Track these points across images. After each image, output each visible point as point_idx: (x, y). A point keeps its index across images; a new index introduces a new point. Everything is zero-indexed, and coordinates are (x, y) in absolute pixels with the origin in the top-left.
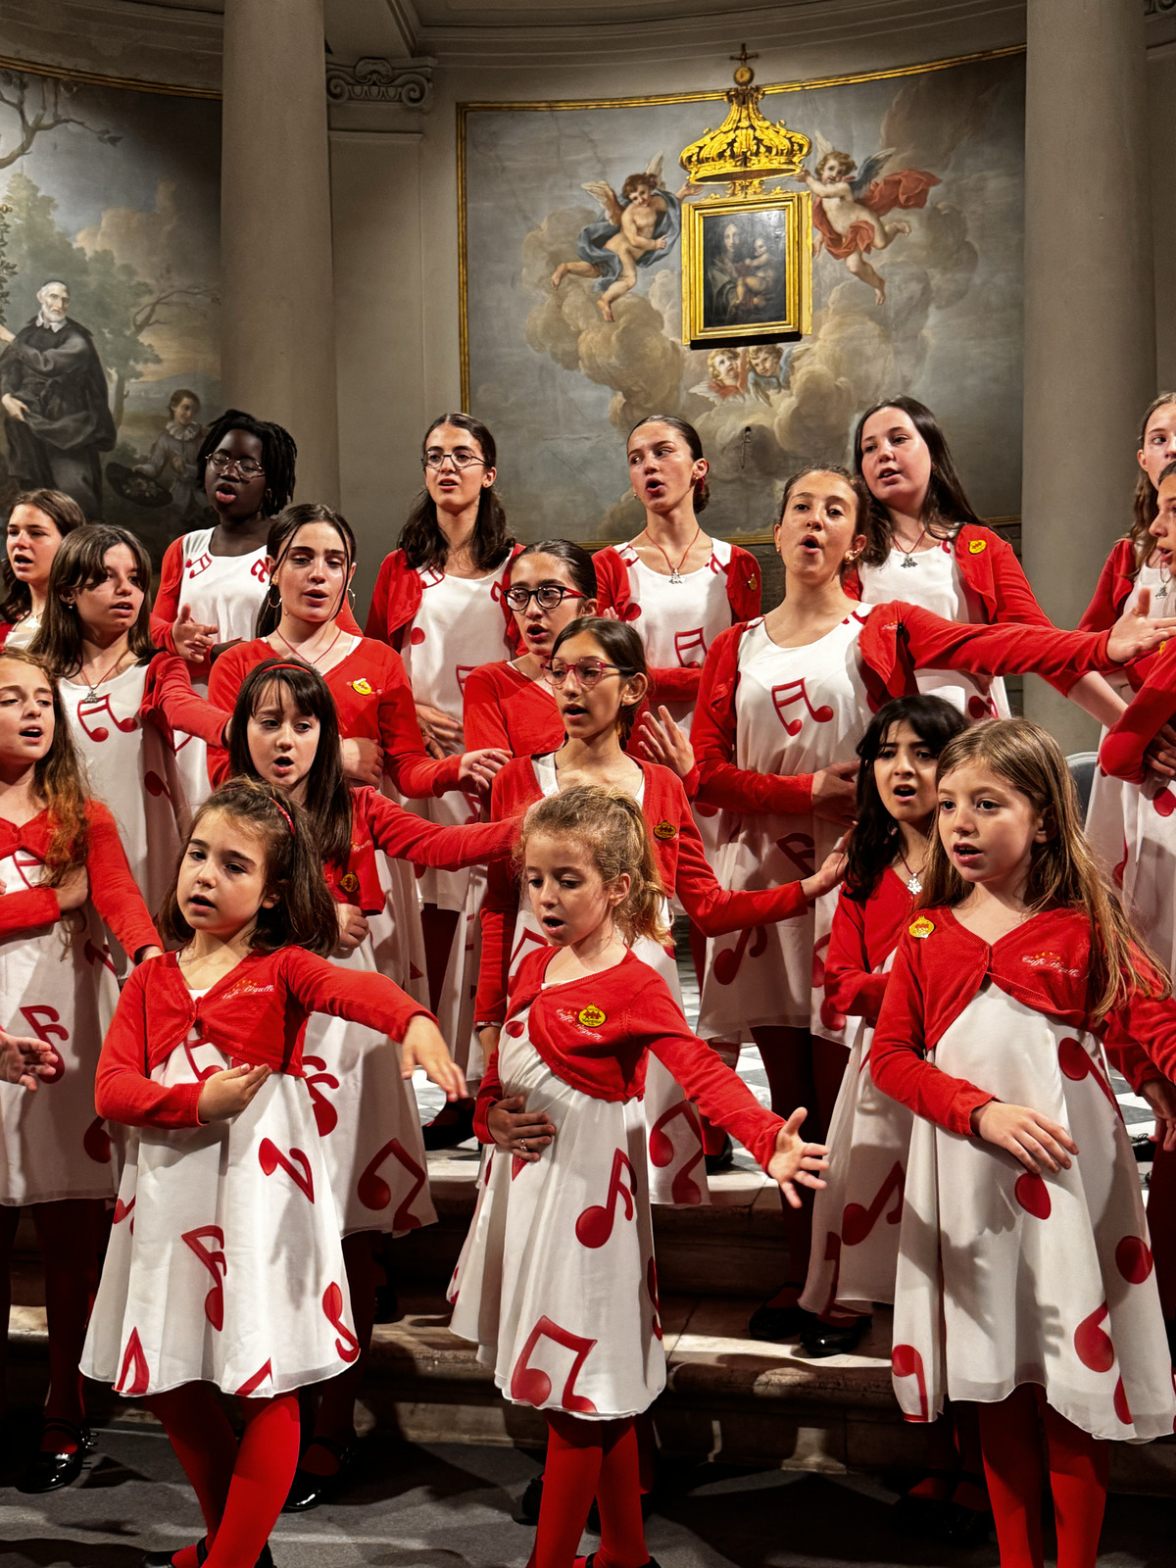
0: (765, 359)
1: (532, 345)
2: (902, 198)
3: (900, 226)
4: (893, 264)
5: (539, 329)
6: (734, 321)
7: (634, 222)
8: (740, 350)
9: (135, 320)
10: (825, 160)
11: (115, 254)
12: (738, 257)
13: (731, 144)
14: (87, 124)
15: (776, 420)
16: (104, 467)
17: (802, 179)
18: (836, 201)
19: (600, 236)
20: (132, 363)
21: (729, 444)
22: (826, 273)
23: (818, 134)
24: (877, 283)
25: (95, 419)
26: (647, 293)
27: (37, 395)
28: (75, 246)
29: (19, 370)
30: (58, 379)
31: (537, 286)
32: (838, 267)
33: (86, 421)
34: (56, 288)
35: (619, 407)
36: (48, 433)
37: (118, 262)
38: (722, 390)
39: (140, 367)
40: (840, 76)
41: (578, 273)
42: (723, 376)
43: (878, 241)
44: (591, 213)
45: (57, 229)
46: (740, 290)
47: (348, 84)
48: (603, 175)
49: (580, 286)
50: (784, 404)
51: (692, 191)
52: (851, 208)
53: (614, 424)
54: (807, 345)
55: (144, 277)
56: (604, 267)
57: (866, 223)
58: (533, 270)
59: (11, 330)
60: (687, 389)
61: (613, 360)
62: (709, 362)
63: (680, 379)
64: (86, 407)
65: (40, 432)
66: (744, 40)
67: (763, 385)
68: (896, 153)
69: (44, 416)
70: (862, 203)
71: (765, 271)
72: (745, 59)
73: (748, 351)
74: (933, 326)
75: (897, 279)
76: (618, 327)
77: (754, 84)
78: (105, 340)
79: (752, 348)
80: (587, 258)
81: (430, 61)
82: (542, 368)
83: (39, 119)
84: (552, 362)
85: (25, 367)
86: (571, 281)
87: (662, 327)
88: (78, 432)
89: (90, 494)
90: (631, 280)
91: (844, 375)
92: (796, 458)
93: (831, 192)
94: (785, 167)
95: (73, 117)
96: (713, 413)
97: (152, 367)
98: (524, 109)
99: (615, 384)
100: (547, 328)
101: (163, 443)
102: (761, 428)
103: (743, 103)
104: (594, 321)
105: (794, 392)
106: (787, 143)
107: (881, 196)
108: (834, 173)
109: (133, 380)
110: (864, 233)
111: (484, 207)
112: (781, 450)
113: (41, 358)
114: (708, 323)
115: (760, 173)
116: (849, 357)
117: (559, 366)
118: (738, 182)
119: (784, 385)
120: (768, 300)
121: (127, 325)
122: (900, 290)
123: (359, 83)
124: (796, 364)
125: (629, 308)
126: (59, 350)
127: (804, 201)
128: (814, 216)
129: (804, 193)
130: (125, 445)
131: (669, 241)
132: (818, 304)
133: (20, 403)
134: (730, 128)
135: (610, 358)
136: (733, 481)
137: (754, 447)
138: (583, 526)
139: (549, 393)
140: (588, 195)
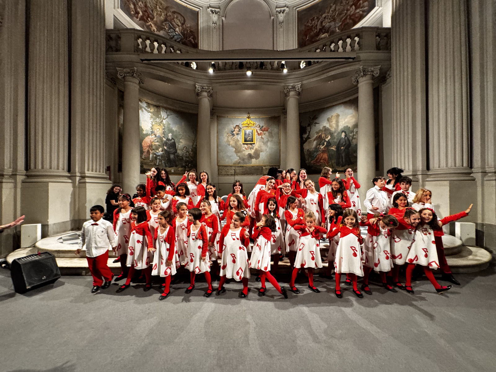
0: (251, 146)
1: (225, 143)
2: (266, 130)
3: (265, 133)
6: (248, 142)
7: (236, 130)
8: (248, 145)
10: (257, 125)
12: (248, 135)
13: (247, 123)
14: (174, 115)
16: (176, 155)
17: (255, 127)
21: (247, 155)
24: (263, 139)
27: (168, 147)
28: (173, 129)
29: (166, 144)
30: (171, 145)
31: (225, 136)
33: (174, 150)
34: (171, 134)
37: (178, 131)
38: (246, 149)
39: (180, 144)
40: (259, 117)
42: (246, 147)
45: (171, 127)
46: (248, 138)
50: (253, 151)
53: (234, 152)
54: (255, 145)
55: (181, 133)
56: (233, 135)
63: (241, 147)
64: (174, 148)
65: (169, 151)
67: (251, 149)
69: (169, 149)
70: (261, 130)
71: (251, 137)
72: (249, 114)
74: (269, 144)
76: (234, 141)
78: (176, 140)
80: (231, 134)
81: (213, 111)
83: (169, 114)
87: (240, 142)
89: (174, 158)
90: (236, 136)
92: (254, 157)
93: (258, 129)
96: (245, 151)
98: (224, 117)
99: (234, 148)
100: (227, 141)
101: (183, 152)
103: (248, 118)
106: (253, 123)
107: (263, 130)
108: (258, 127)
110: (262, 133)
111: (220, 127)
113: (169, 142)
114: (245, 142)
115: (250, 126)
116: (260, 147)
117: (228, 145)
119: (253, 149)
120: (251, 140)
121: (179, 139)
122: (265, 140)
124: (254, 147)
126: (171, 141)
128: (256, 131)
131: (240, 132)
132: (257, 141)
133: (166, 148)
134: (247, 121)
135: (234, 145)
136: (247, 159)
137: (250, 155)
138: (230, 163)
139: (227, 148)
140: (232, 127)
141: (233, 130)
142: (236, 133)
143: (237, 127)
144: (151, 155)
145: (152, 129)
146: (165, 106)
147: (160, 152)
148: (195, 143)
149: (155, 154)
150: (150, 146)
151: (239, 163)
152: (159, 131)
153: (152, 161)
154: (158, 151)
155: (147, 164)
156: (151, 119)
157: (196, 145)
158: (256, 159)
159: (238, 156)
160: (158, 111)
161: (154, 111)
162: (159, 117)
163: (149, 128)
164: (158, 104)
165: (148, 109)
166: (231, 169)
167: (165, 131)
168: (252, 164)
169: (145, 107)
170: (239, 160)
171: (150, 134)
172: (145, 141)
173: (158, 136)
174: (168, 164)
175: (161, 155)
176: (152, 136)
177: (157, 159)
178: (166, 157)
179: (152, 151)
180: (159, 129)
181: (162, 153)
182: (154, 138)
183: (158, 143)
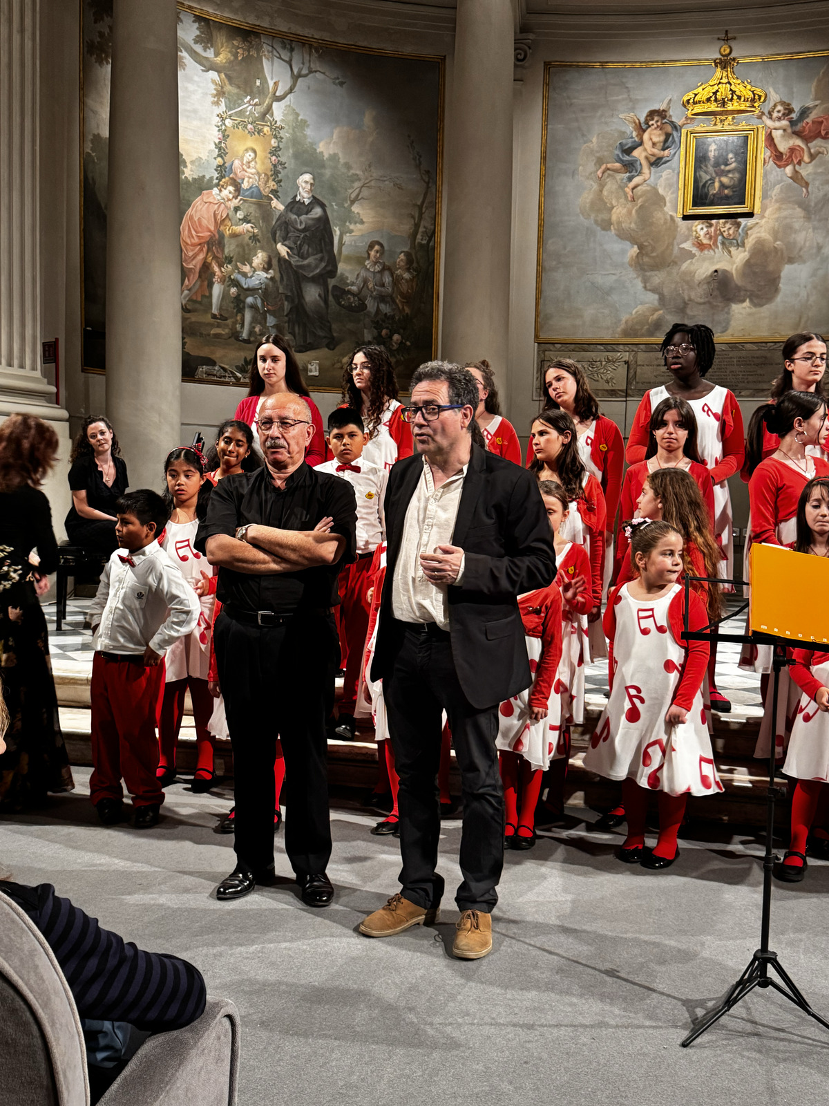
0: (730, 228)
1: (583, 214)
2: (823, 133)
3: (821, 150)
4: (815, 173)
5: (588, 205)
6: (712, 204)
7: (651, 139)
8: (714, 222)
9: (350, 197)
10: (775, 106)
11: (340, 155)
12: (717, 165)
13: (715, 93)
14: (327, 74)
15: (735, 266)
16: (330, 287)
17: (760, 117)
18: (780, 132)
19: (629, 148)
20: (348, 224)
21: (703, 280)
22: (772, 176)
23: (771, 90)
24: (804, 185)
25: (326, 258)
26: (656, 185)
27: (295, 244)
29: (286, 228)
30: (307, 234)
31: (588, 178)
32: (780, 173)
33: (322, 259)
34: (307, 177)
35: (635, 255)
36: (301, 267)
37: (342, 161)
39: (352, 227)
40: (788, 54)
41: (613, 170)
42: (702, 238)
43: (806, 158)
44: (624, 133)
45: (309, 140)
46: (717, 185)
48: (633, 109)
49: (615, 178)
50: (740, 256)
51: (689, 121)
52: (790, 137)
53: (631, 265)
54: (757, 221)
55: (356, 170)
56: (631, 167)
57: (799, 146)
58: (585, 167)
59: (283, 204)
60: (678, 245)
61: (633, 226)
62: (694, 228)
63: (674, 238)
64: (321, 251)
65: (297, 266)
66: (727, 28)
67: (727, 242)
68: (821, 104)
69: (299, 256)
70: (797, 134)
71: (733, 174)
72: (727, 40)
73: (718, 223)
75: (817, 183)
76: (637, 205)
77: (732, 56)
78: (333, 211)
79: (722, 221)
80: (620, 160)
81: (531, 36)
82: (588, 229)
83: (300, 70)
84: (595, 226)
85: (290, 227)
86: (609, 175)
87: (665, 205)
88: (317, 267)
89: (322, 304)
90: (647, 176)
91: (780, 240)
92: (746, 290)
93: (778, 126)
94: (749, 109)
95: (319, 69)
96: (694, 260)
97: (359, 226)
98: (586, 67)
99: (633, 241)
100: (593, 203)
101: (363, 273)
102: (725, 271)
103: (724, 68)
104: (622, 200)
105: (747, 249)
106: (751, 94)
107: (810, 131)
108: (780, 115)
109: (348, 234)
110: (797, 152)
111: (558, 128)
112: (736, 285)
113: (298, 221)
114: (695, 204)
115: (733, 112)
116: (783, 230)
117: (599, 228)
118: (718, 117)
119: (741, 245)
120: (734, 192)
121: (345, 200)
122: (818, 190)
124: (749, 232)
125: (645, 193)
126: (309, 216)
127: (760, 130)
128: (766, 140)
130: (342, 274)
131: (672, 152)
132: (766, 196)
133: (286, 249)
134: (715, 83)
136: (704, 303)
137: (719, 283)
138: (608, 328)
139: (592, 245)
140: (623, 122)
141: (632, 137)
142: (647, 158)
143: (656, 118)
144: (217, 290)
145: (222, 152)
146: (282, 26)
147: (256, 272)
148: (426, 224)
149: (236, 283)
150: (215, 243)
151: (657, 326)
152: (252, 163)
154: (247, 269)
155: (201, 334)
156: (217, 103)
157: (432, 235)
158: (755, 301)
159: (654, 291)
160: (247, 60)
161: (231, 62)
162: (255, 90)
163: (210, 151)
164: (252, 20)
165: (205, 51)
166: (608, 361)
167: (283, 159)
168: (730, 331)
169: (191, 43)
170: (656, 310)
171: (215, 181)
172: (191, 218)
173: (247, 190)
174: (293, 334)
175: (263, 286)
176: (220, 191)
177: (244, 307)
178: (287, 297)
179: (220, 266)
180: (253, 155)
181: (265, 275)
182: (229, 200)
183: (249, 225)
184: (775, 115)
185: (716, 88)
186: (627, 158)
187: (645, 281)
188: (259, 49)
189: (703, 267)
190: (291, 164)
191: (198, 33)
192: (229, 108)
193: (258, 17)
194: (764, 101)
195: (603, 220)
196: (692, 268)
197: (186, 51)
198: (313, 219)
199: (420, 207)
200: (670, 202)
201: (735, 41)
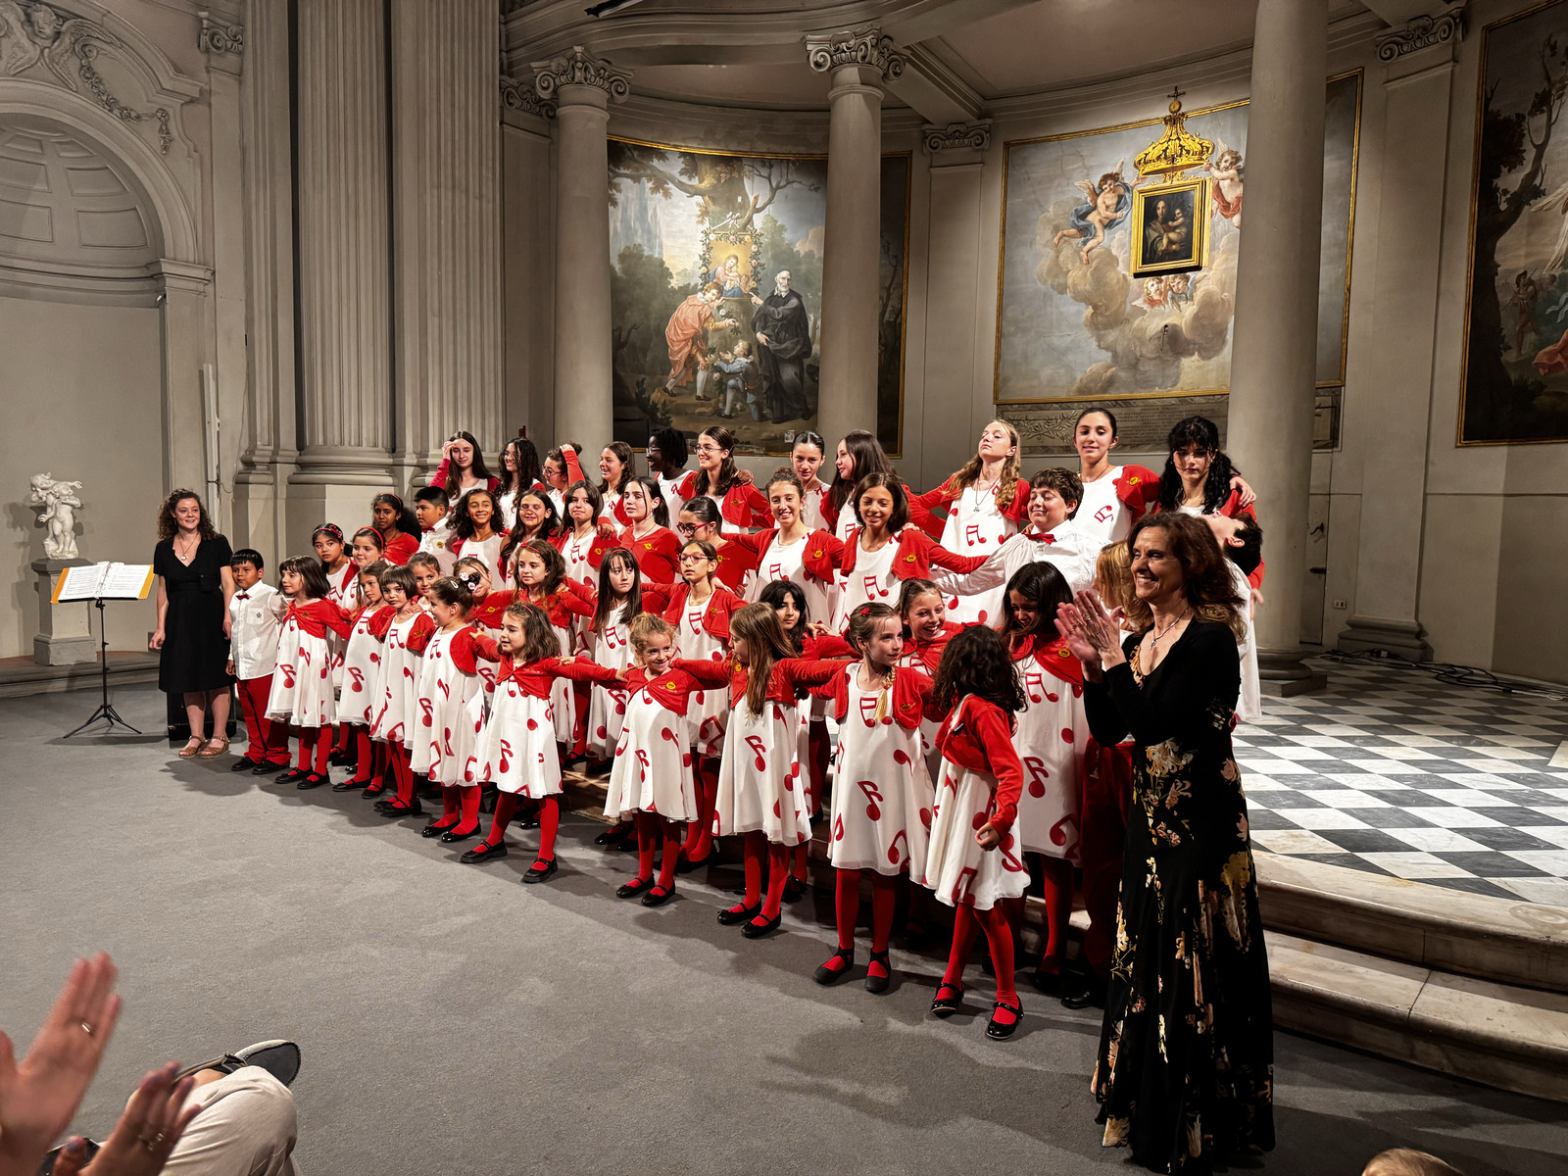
0: (1179, 283)
1: (1040, 280)
5: (1045, 272)
6: (1161, 259)
7: (1104, 203)
8: (1163, 277)
10: (1223, 156)
11: (816, 252)
12: (1165, 221)
13: (1165, 151)
14: (803, 182)
15: (1184, 320)
16: (805, 367)
17: (1208, 169)
18: (1228, 181)
19: (1084, 213)
21: (1153, 336)
22: (1220, 228)
23: (1219, 141)
25: (802, 342)
27: (774, 332)
28: (795, 250)
30: (785, 322)
33: (798, 342)
34: (785, 274)
35: (1090, 315)
36: (779, 351)
37: (816, 257)
38: (1152, 302)
40: (1235, 102)
41: (1069, 236)
42: (1152, 294)
44: (1079, 199)
45: (787, 242)
46: (1165, 241)
47: (942, 140)
50: (1189, 310)
51: (1140, 182)
52: (1237, 186)
53: (1086, 325)
54: (1205, 273)
56: (1086, 232)
58: (1043, 236)
59: (762, 299)
61: (1088, 287)
62: (1145, 286)
63: (1127, 296)
64: (797, 336)
65: (775, 351)
66: (1175, 85)
67: (1176, 297)
69: (777, 342)
71: (1181, 229)
72: (1177, 96)
73: (1168, 278)
77: (1181, 112)
79: (1171, 276)
80: (1075, 226)
81: (989, 121)
82: (1045, 294)
83: (779, 183)
84: (1051, 290)
85: (768, 317)
86: (1065, 241)
87: (1118, 266)
88: (793, 349)
89: (798, 381)
90: (1100, 239)
91: (1226, 293)
92: (1195, 344)
93: (1225, 176)
95: (795, 179)
96: (1145, 317)
98: (1043, 141)
99: (1088, 302)
100: (1049, 271)
102: (1175, 326)
103: (1174, 124)
104: (1078, 264)
106: (1199, 147)
108: (1228, 164)
111: (1016, 202)
112: (1186, 339)
113: (776, 312)
114: (1144, 262)
115: (1182, 167)
117: (1055, 292)
118: (1168, 174)
119: (1190, 299)
120: (1181, 246)
121: (819, 290)
123: (948, 139)
125: (1099, 255)
126: (786, 307)
128: (1213, 193)
129: (1208, 179)
131: (1125, 213)
132: (1213, 248)
133: (765, 337)
134: (1165, 140)
135: (1086, 286)
136: (1155, 358)
137: (1169, 337)
138: (1063, 388)
139: (1048, 309)
140: (1078, 189)
141: (1087, 203)
142: (1101, 221)
143: (1109, 182)
144: (701, 376)
145: (706, 262)
146: (762, 149)
147: (738, 359)
148: (893, 302)
149: (718, 369)
150: (699, 338)
151: (1110, 383)
152: (733, 269)
153: (706, 398)
154: (729, 356)
155: (686, 414)
156: (702, 222)
157: (899, 313)
158: (1204, 354)
159: (1107, 349)
160: (730, 181)
161: (714, 187)
162: (737, 206)
163: (695, 263)
164: (733, 147)
165: (690, 180)
166: (1064, 418)
167: (762, 261)
168: (1179, 385)
169: (677, 176)
170: (1109, 367)
171: (700, 287)
172: (677, 319)
173: (729, 291)
174: (772, 409)
175: (744, 370)
176: (704, 294)
177: (726, 389)
178: (766, 378)
179: (704, 356)
180: (734, 261)
181: (746, 360)
182: (712, 301)
183: (731, 320)
184: (1223, 165)
185: (1166, 145)
186: (1082, 223)
187: (1099, 339)
188: (740, 170)
189: (1154, 324)
190: (770, 265)
191: (684, 166)
192: (712, 224)
193: (739, 144)
194: (1213, 152)
195: (1059, 285)
196: (1144, 324)
197: (673, 182)
198: (789, 309)
199: (888, 289)
200: (1123, 261)
201: (1186, 96)
